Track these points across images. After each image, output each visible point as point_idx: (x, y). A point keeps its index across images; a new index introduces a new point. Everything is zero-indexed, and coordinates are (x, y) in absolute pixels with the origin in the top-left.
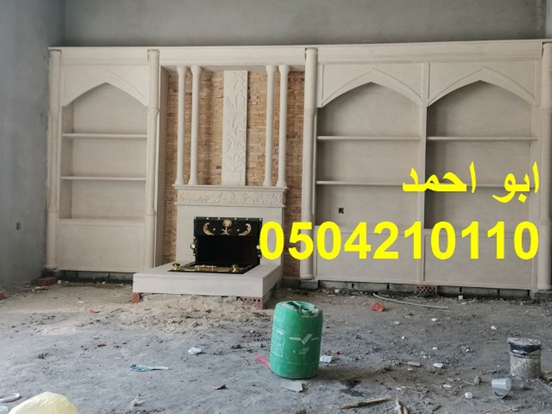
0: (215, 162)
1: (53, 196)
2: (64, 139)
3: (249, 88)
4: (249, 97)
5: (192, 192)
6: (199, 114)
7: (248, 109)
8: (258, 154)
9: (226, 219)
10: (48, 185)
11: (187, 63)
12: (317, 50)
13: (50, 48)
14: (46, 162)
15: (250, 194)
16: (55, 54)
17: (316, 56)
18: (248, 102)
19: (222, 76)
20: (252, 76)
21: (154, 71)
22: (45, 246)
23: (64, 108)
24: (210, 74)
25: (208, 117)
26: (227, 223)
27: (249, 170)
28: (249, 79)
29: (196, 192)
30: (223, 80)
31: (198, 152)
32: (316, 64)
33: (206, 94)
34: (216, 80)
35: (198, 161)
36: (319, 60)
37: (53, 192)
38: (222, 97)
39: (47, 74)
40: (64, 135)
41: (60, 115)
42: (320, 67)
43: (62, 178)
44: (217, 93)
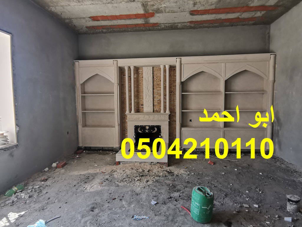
0: (141, 103)
1: (79, 119)
2: (82, 96)
3: (153, 74)
4: (153, 77)
5: (133, 116)
6: (134, 84)
7: (153, 82)
8: (158, 99)
9: (146, 126)
10: (77, 115)
11: (129, 65)
12: (181, 59)
13: (74, 61)
14: (76, 106)
15: (156, 116)
16: (77, 63)
17: (181, 61)
18: (153, 79)
19: (142, 69)
20: (155, 69)
21: (116, 69)
22: (78, 138)
23: (81, 84)
24: (137, 68)
25: (137, 85)
26: (147, 128)
27: (154, 106)
28: (153, 70)
29: (134, 116)
30: (143, 71)
31: (134, 100)
32: (181, 64)
33: (136, 76)
34: (140, 71)
35: (135, 103)
36: (182, 63)
37: (79, 117)
38: (143, 77)
39: (74, 71)
40: (82, 95)
41: (80, 87)
42: (182, 66)
43: (82, 111)
44: (140, 76)
